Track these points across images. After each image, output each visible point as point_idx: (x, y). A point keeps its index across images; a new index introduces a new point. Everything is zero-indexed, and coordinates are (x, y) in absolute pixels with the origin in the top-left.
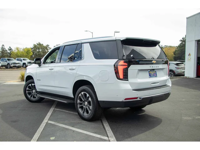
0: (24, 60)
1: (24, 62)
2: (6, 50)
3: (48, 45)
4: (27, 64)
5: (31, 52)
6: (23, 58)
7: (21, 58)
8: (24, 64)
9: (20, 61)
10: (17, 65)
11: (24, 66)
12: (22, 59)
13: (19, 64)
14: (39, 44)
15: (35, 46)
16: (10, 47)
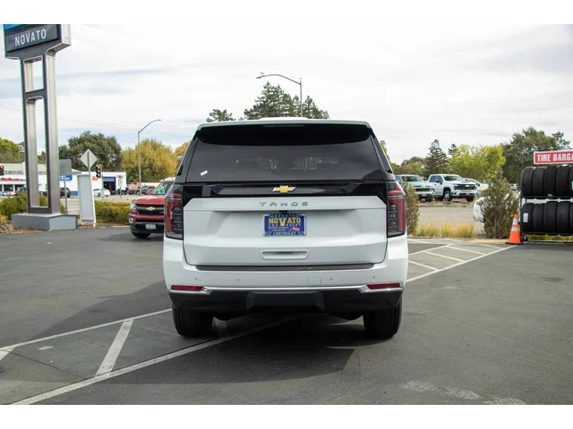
0: (447, 179)
1: (446, 184)
2: (444, 155)
3: (559, 135)
4: (453, 190)
5: (501, 158)
6: (445, 175)
7: (441, 175)
8: (447, 190)
9: (438, 182)
10: (424, 193)
11: (447, 195)
12: (443, 176)
13: (428, 190)
14: (532, 133)
15: (518, 139)
16: (454, 145)
